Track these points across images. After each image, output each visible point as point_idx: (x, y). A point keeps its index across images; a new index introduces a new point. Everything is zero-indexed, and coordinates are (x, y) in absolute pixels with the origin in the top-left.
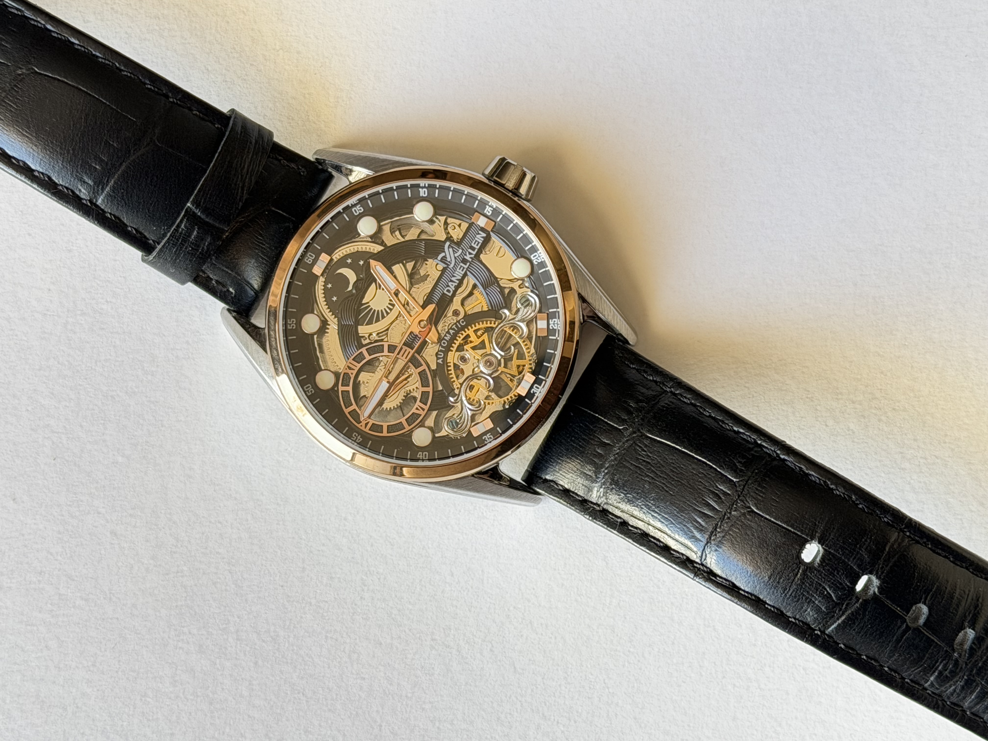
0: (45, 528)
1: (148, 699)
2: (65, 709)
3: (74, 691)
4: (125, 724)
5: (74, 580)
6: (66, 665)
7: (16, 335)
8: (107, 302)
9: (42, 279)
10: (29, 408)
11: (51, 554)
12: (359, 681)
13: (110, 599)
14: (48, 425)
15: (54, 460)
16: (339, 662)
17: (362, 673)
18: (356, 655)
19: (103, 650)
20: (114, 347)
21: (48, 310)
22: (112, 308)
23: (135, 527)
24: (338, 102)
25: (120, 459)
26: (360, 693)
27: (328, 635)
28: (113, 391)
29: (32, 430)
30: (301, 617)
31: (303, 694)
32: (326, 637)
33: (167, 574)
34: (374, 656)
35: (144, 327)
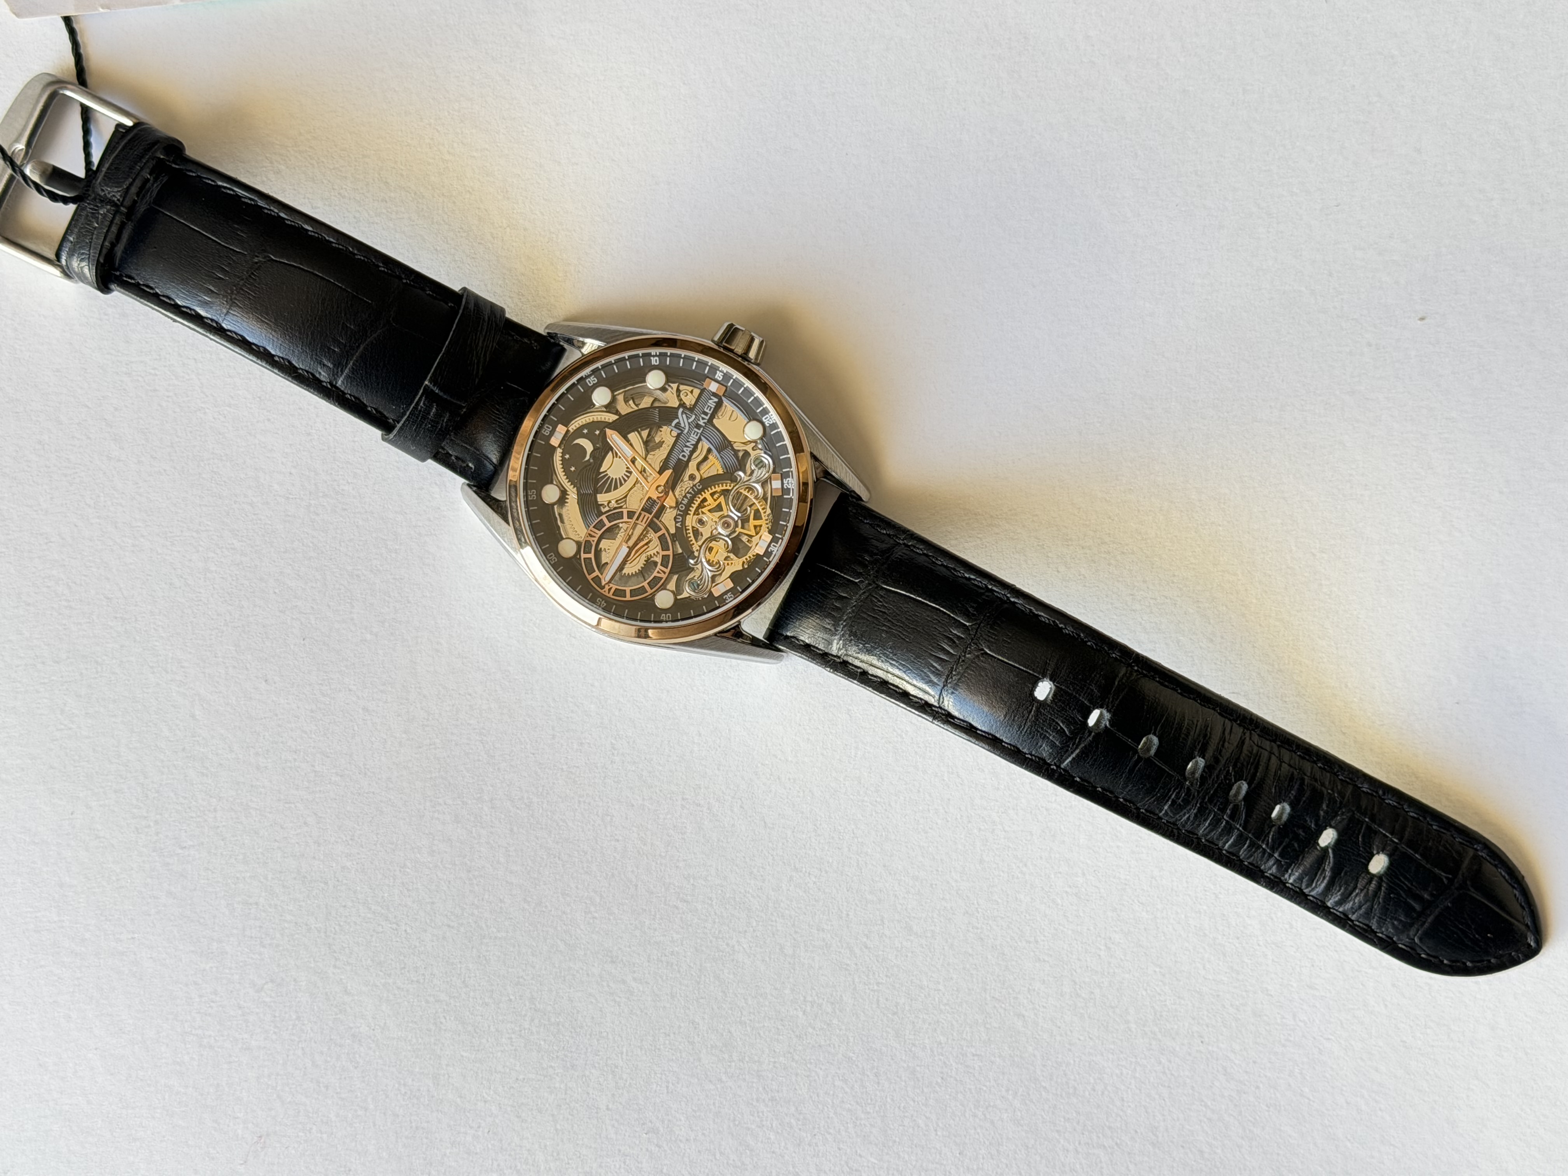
0: (298, 708)
1: (408, 870)
2: (326, 883)
3: (334, 865)
4: (386, 895)
5: (328, 757)
6: (326, 841)
7: (260, 520)
8: (348, 482)
9: (282, 463)
10: (277, 591)
11: (306, 733)
12: (613, 843)
13: (365, 774)
14: (296, 606)
15: (304, 639)
16: (593, 825)
17: (616, 835)
18: (609, 818)
19: (361, 824)
20: (357, 527)
21: (290, 494)
22: (353, 489)
23: (386, 702)
24: (566, 276)
25: (368, 637)
26: (615, 854)
27: (581, 799)
28: (358, 570)
29: (281, 611)
30: (554, 783)
31: (559, 858)
32: (579, 802)
33: (420, 747)
34: (627, 818)
35: (386, 506)
